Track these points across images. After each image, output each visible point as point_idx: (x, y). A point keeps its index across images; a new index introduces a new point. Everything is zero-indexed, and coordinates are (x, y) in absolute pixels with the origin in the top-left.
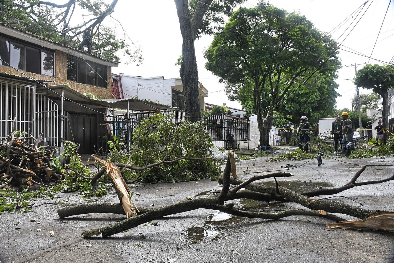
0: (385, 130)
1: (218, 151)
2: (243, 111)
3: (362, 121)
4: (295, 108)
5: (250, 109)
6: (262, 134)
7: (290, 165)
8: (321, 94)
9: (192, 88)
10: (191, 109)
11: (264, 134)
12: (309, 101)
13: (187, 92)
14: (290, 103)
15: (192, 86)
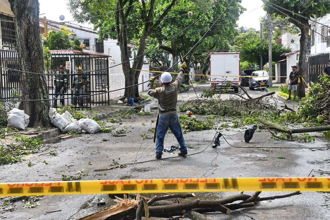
0: (301, 78)
1: (71, 118)
2: (95, 33)
3: (273, 53)
4: (176, 33)
5: (107, 31)
6: (128, 79)
7: (174, 147)
8: (215, 13)
9: (29, 22)
10: (29, 55)
11: (131, 79)
12: (197, 23)
13: (21, 29)
14: (169, 25)
15: (29, 20)
